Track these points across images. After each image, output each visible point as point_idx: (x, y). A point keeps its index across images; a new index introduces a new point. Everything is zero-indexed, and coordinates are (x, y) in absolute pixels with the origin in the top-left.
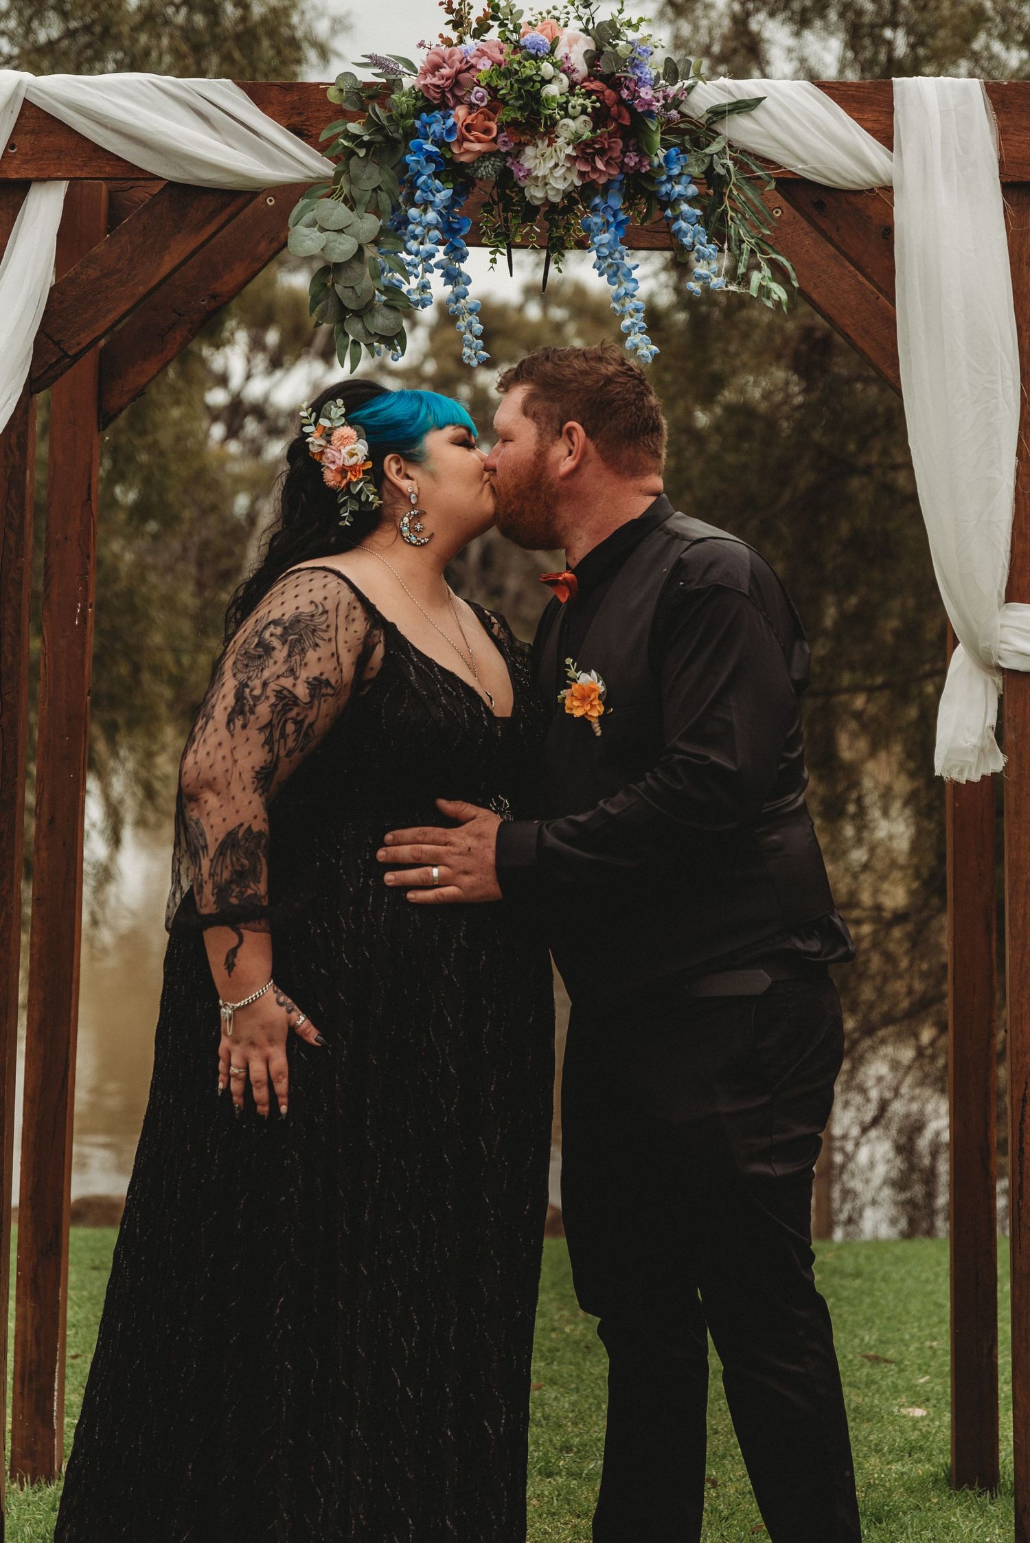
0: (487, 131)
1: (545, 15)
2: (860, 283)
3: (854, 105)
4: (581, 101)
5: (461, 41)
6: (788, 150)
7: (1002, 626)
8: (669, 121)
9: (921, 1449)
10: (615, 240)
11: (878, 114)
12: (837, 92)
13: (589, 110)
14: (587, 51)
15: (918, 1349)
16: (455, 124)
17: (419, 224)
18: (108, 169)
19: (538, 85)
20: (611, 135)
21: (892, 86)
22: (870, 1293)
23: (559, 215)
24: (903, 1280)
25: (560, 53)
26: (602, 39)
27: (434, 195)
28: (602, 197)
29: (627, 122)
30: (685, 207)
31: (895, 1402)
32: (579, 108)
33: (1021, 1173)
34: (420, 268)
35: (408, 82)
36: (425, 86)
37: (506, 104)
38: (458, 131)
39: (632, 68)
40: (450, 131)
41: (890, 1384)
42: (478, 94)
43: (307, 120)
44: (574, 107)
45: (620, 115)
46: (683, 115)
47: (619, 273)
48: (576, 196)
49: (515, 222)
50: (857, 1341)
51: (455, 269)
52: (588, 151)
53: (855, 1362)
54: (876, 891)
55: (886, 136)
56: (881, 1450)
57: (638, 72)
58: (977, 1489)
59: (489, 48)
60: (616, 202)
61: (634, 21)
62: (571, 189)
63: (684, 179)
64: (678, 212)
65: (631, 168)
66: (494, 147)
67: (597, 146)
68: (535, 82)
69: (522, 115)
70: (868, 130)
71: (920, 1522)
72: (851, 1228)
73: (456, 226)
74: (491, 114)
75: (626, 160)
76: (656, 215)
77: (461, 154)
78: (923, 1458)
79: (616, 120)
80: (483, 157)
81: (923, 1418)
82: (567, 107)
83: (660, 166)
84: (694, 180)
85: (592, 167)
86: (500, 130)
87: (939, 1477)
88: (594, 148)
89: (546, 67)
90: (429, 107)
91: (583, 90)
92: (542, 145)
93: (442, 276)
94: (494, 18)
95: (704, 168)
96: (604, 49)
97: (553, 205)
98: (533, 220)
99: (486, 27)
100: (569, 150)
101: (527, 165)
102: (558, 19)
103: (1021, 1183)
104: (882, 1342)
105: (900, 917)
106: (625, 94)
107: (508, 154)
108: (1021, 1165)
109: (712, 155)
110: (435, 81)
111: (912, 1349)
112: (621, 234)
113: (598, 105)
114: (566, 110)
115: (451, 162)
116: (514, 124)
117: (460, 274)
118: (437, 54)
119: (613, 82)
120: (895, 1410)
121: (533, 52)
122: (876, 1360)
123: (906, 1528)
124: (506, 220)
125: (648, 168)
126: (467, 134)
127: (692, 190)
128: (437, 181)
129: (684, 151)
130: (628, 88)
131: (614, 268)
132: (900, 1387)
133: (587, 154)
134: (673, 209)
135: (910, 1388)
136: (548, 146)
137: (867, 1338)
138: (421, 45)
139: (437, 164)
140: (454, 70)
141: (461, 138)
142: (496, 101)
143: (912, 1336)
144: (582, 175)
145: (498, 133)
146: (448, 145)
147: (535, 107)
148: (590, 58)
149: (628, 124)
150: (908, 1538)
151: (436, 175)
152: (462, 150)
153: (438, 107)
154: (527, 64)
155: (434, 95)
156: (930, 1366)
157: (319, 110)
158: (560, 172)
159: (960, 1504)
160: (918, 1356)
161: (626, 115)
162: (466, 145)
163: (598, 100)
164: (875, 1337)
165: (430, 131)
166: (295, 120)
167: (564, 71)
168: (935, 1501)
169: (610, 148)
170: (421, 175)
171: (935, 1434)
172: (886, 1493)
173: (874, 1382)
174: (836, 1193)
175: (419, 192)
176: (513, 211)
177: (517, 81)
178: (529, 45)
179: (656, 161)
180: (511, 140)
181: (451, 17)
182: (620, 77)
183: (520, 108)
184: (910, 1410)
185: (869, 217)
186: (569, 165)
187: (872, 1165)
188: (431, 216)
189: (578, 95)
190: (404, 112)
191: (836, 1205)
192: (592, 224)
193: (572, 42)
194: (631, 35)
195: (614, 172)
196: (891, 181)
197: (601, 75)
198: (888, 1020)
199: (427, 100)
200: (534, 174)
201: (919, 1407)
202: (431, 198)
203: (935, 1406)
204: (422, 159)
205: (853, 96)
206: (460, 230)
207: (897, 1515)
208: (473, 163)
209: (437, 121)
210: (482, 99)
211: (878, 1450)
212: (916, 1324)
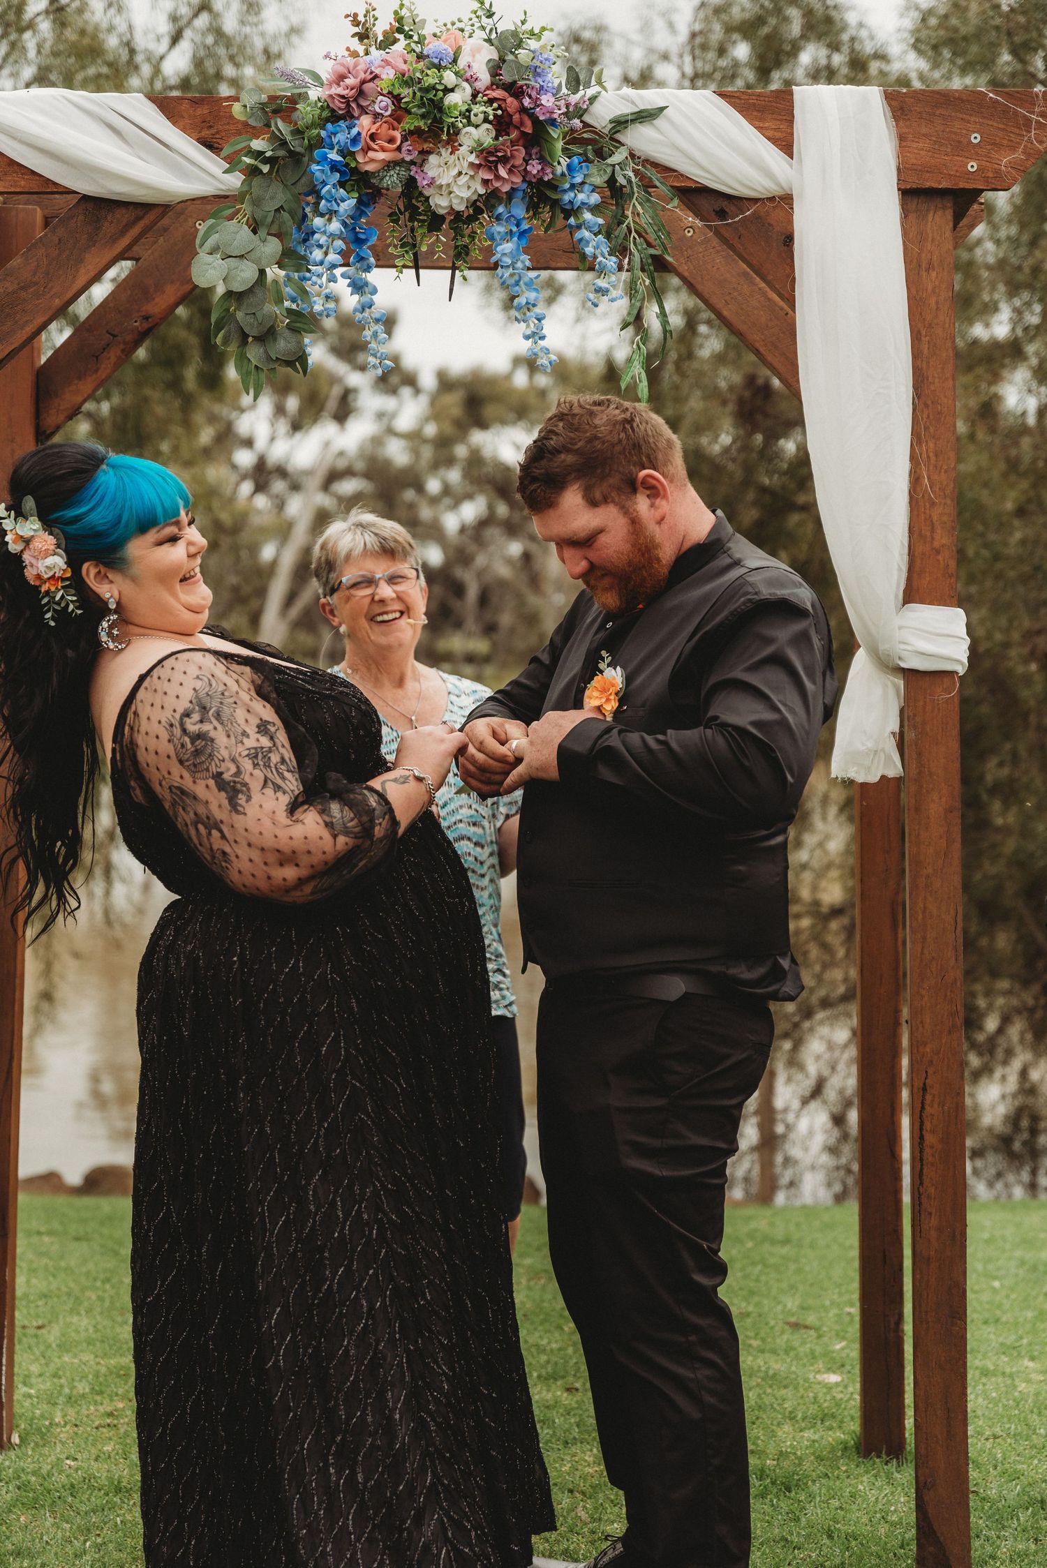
0: (391, 140)
1: (449, 26)
2: (769, 300)
3: (755, 113)
4: (483, 108)
5: (367, 53)
6: (690, 159)
7: (900, 628)
8: (572, 130)
9: (833, 1416)
10: (518, 249)
11: (779, 122)
12: (738, 101)
13: (491, 117)
14: (490, 61)
15: (837, 1315)
16: (359, 134)
17: (324, 232)
18: (23, 183)
19: (440, 94)
20: (513, 143)
21: (792, 94)
22: (796, 1261)
23: (464, 223)
24: (828, 1246)
25: (462, 63)
26: (504, 47)
27: (338, 205)
28: (506, 206)
29: (529, 130)
30: (587, 216)
31: (811, 1368)
32: (481, 116)
33: (921, 1160)
34: (324, 278)
35: (314, 94)
36: (331, 96)
37: (409, 112)
38: (362, 140)
39: (534, 76)
40: (355, 140)
41: (808, 1350)
42: (383, 104)
43: (217, 133)
44: (476, 115)
45: (522, 123)
46: (586, 125)
47: (521, 282)
48: (481, 205)
49: (420, 231)
50: (780, 1307)
51: (361, 279)
52: (491, 159)
53: (777, 1328)
54: (815, 888)
55: (787, 146)
56: (795, 1417)
57: (540, 80)
58: (884, 1456)
59: (393, 58)
60: (519, 210)
61: (536, 31)
62: (475, 197)
63: (586, 187)
64: (581, 221)
65: (534, 176)
66: (398, 156)
67: (500, 154)
68: (437, 90)
69: (425, 124)
70: (769, 139)
71: (828, 1491)
72: (793, 1191)
73: (363, 237)
74: (395, 123)
75: (529, 168)
76: (560, 222)
77: (366, 163)
78: (834, 1425)
79: (518, 128)
80: (388, 166)
81: (837, 1384)
82: (469, 117)
83: (563, 174)
84: (595, 189)
85: (495, 175)
86: (404, 139)
87: (849, 1445)
88: (497, 156)
89: (448, 75)
90: (334, 117)
91: (485, 98)
92: (445, 153)
93: (349, 286)
94: (400, 30)
95: (606, 178)
96: (506, 58)
97: (458, 214)
98: (439, 230)
99: (392, 39)
100: (472, 158)
101: (431, 174)
102: (462, 30)
103: (922, 1169)
104: (803, 1308)
105: (836, 912)
106: (527, 102)
107: (413, 163)
108: (921, 1152)
109: (614, 166)
110: (340, 91)
111: (831, 1314)
112: (524, 242)
113: (499, 112)
114: (468, 118)
115: (355, 171)
116: (416, 133)
117: (366, 284)
118: (342, 65)
119: (515, 90)
120: (811, 1376)
121: (436, 61)
122: (796, 1326)
123: (814, 1498)
124: (412, 230)
125: (551, 176)
126: (371, 143)
127: (595, 198)
128: (342, 190)
129: (587, 160)
130: (530, 97)
131: (516, 278)
132: (817, 1354)
133: (489, 162)
134: (577, 217)
135: (826, 1354)
136: (451, 154)
137: (789, 1305)
138: (327, 56)
139: (342, 173)
140: (358, 80)
141: (366, 149)
142: (400, 110)
143: (833, 1303)
144: (485, 182)
145: (402, 142)
146: (353, 154)
147: (438, 116)
148: (493, 67)
149: (530, 132)
150: (815, 1507)
151: (342, 184)
152: (367, 159)
153: (343, 118)
154: (429, 72)
155: (338, 105)
156: (847, 1332)
157: (228, 123)
158: (463, 180)
159: (867, 1472)
160: (837, 1322)
161: (528, 123)
162: (371, 154)
163: (500, 107)
164: (797, 1303)
165: (335, 140)
166: (206, 133)
167: (467, 80)
168: (844, 1468)
169: (513, 156)
170: (326, 185)
171: (847, 1401)
172: (797, 1461)
173: (793, 1349)
174: (779, 1159)
175: (323, 201)
176: (419, 221)
177: (420, 89)
178: (431, 55)
179: (559, 170)
180: (414, 149)
181: (356, 30)
182: (521, 87)
183: (423, 116)
184: (825, 1376)
185: (770, 225)
186: (472, 173)
187: (811, 1133)
188: (335, 226)
189: (480, 103)
190: (310, 122)
191: (778, 1170)
192: (496, 235)
193: (474, 52)
194: (533, 44)
195: (517, 180)
196: (791, 189)
197: (503, 84)
198: (826, 1003)
199: (333, 111)
200: (438, 183)
201: (834, 1372)
202: (335, 208)
203: (849, 1372)
204: (327, 168)
205: (754, 104)
206: (366, 241)
207: (806, 1484)
208: (379, 171)
209: (343, 131)
210: (386, 109)
211: (792, 1417)
212: (837, 1291)
